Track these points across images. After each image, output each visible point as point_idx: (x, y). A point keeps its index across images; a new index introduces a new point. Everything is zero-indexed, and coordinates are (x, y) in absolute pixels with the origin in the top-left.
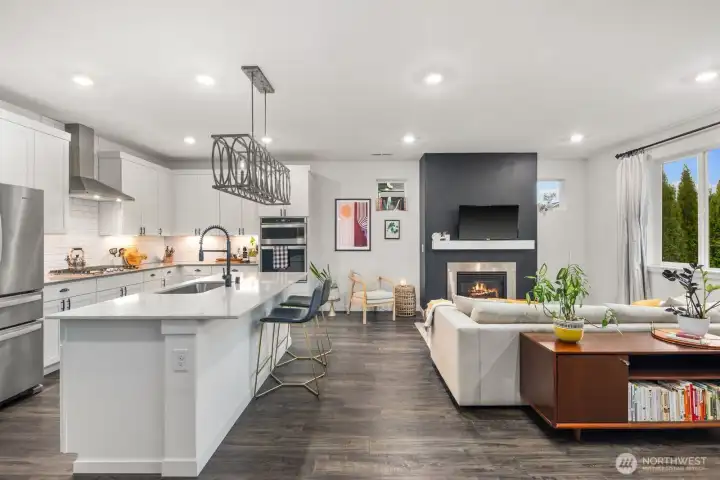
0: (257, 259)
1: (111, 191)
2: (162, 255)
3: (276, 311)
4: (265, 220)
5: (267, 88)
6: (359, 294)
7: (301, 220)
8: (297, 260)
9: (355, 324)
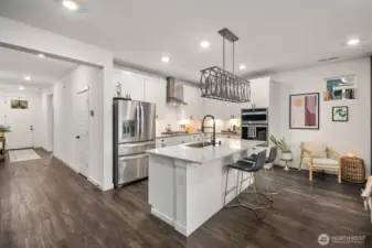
0: (240, 132)
1: (179, 101)
2: (200, 128)
3: (239, 162)
4: (244, 111)
5: (233, 38)
6: (307, 159)
7: (265, 110)
8: (262, 133)
9: (304, 179)
